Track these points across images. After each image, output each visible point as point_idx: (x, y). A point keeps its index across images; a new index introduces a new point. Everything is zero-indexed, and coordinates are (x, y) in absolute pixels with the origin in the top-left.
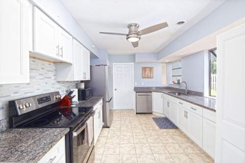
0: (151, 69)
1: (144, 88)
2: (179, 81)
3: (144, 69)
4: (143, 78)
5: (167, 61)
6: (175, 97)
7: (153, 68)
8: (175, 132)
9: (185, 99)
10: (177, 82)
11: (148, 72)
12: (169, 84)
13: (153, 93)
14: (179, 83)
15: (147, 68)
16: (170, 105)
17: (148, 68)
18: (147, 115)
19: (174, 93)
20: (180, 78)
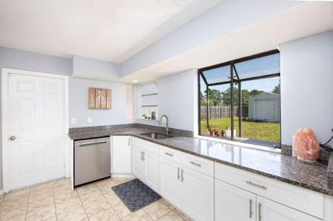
0: (107, 92)
1: (92, 128)
2: (153, 114)
3: (94, 92)
4: (90, 108)
5: (135, 81)
6: (151, 141)
7: (110, 90)
8: (160, 209)
9: (171, 145)
10: (150, 116)
11: (100, 97)
12: (138, 120)
13: (111, 137)
14: (153, 117)
15: (98, 89)
16: (146, 157)
17: (101, 90)
18: (99, 184)
19: (149, 135)
20: (155, 109)
